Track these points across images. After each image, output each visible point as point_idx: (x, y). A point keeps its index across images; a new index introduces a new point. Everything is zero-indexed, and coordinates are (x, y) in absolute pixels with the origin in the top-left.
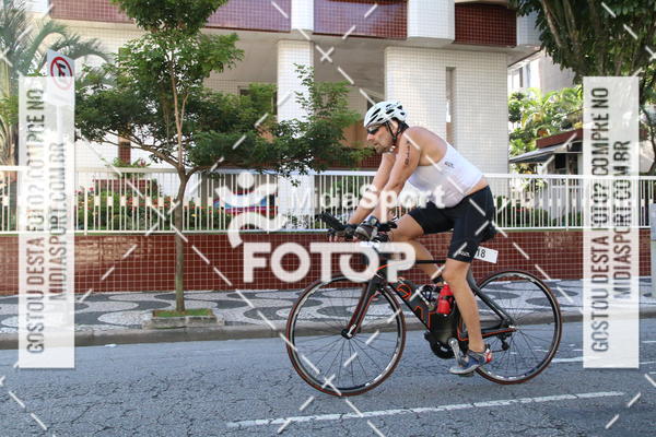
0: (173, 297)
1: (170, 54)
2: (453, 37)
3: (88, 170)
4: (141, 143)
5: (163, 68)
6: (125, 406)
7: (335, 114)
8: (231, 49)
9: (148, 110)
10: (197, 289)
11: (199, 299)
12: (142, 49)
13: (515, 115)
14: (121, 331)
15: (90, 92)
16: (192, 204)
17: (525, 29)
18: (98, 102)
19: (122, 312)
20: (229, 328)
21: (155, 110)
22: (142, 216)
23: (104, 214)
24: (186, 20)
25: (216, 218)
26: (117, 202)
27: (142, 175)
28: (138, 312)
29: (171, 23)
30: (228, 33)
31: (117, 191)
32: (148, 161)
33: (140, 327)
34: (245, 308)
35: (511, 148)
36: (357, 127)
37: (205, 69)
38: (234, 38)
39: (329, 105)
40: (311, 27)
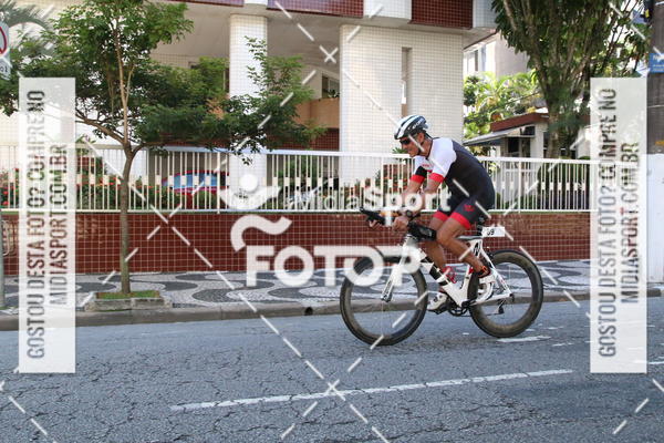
0: (118, 279)
1: (114, 22)
2: (410, 17)
4: (84, 117)
5: (107, 37)
6: (61, 390)
8: (180, 19)
9: (92, 82)
10: (144, 270)
11: (145, 281)
12: (84, 16)
13: (470, 99)
15: (27, 61)
16: (139, 182)
18: (36, 71)
20: (177, 310)
21: (99, 83)
25: (164, 198)
27: (86, 151)
28: (80, 294)
33: (82, 309)
34: (194, 291)
35: (466, 131)
36: (312, 104)
37: (152, 40)
38: (183, 7)
39: (281, 81)
40: (266, 3)
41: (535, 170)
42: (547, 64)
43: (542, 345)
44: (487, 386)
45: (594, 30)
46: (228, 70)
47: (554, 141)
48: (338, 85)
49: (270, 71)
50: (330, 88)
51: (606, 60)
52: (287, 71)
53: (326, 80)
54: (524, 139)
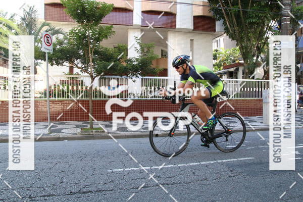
0: (88, 123)
1: (88, 32)
2: (193, 28)
3: (57, 76)
4: (77, 66)
5: (85, 38)
6: (70, 163)
7: (149, 55)
8: (111, 31)
9: (80, 54)
12: (77, 31)
13: (215, 58)
14: (70, 135)
15: (58, 47)
16: (96, 89)
17: (219, 25)
18: (61, 51)
19: (70, 129)
21: (82, 54)
22: (77, 93)
23: (63, 92)
24: (94, 20)
26: (68, 88)
27: (77, 78)
28: (76, 129)
29: (88, 21)
31: (68, 84)
32: (80, 73)
33: (76, 134)
36: (158, 60)
37: (101, 38)
38: (112, 27)
39: (147, 52)
40: (141, 24)
41: (239, 83)
42: (243, 45)
43: (242, 148)
45: (260, 33)
47: (246, 73)
48: (167, 53)
49: (142, 49)
50: (164, 54)
51: (264, 44)
52: (149, 48)
53: (162, 51)
54: (235, 72)
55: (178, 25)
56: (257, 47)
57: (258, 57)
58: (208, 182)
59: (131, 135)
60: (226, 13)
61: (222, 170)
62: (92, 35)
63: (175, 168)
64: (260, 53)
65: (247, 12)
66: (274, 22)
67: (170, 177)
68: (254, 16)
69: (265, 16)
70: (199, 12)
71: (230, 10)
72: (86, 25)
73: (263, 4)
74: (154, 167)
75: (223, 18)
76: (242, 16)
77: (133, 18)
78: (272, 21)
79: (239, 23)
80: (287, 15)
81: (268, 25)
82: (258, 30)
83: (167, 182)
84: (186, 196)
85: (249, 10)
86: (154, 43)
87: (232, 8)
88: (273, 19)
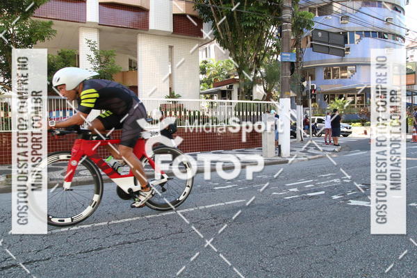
1: (11, 30)
2: (172, 31)
7: (109, 67)
8: (49, 29)
13: (203, 71)
17: (207, 28)
20: (52, 182)
21: (4, 62)
30: (48, 21)
34: (62, 172)
35: (202, 87)
36: (124, 73)
37: (33, 40)
38: (51, 23)
39: (105, 62)
40: (98, 21)
41: (233, 106)
42: (238, 55)
43: (233, 189)
44: (205, 210)
45: (258, 41)
46: (78, 56)
47: (242, 92)
48: (137, 64)
49: (98, 57)
50: (133, 66)
51: (264, 55)
52: (107, 57)
53: (130, 61)
54: (228, 91)
55: (152, 26)
56: (256, 58)
57: (256, 72)
58: (183, 235)
59: (85, 180)
60: (215, 13)
61: (203, 218)
62: (18, 34)
63: (141, 220)
64: (259, 67)
65: (242, 13)
66: (275, 28)
67: (133, 233)
68: (251, 19)
69: (264, 20)
70: (181, 8)
71: (221, 9)
72: (8, 18)
73: (261, 4)
74: (113, 222)
75: (213, 19)
76: (235, 17)
77: (86, 12)
78: (272, 26)
79: (233, 28)
80: (288, 20)
81: (267, 32)
82: (256, 37)
83: (129, 240)
84: (151, 255)
85: (244, 11)
86: (115, 49)
87: (223, 6)
88: (274, 25)
